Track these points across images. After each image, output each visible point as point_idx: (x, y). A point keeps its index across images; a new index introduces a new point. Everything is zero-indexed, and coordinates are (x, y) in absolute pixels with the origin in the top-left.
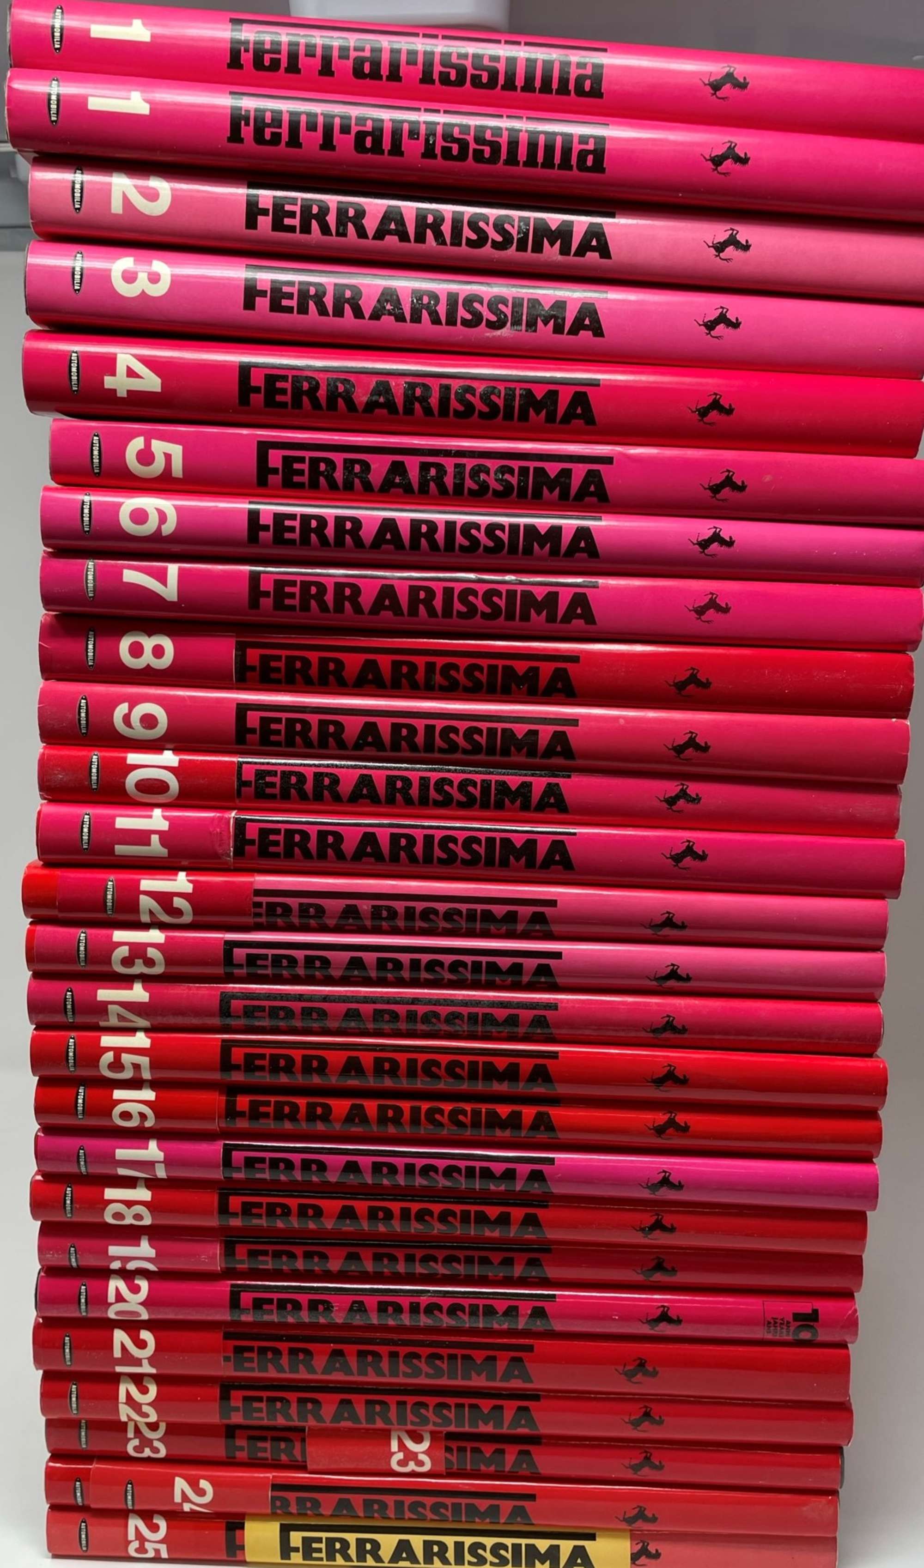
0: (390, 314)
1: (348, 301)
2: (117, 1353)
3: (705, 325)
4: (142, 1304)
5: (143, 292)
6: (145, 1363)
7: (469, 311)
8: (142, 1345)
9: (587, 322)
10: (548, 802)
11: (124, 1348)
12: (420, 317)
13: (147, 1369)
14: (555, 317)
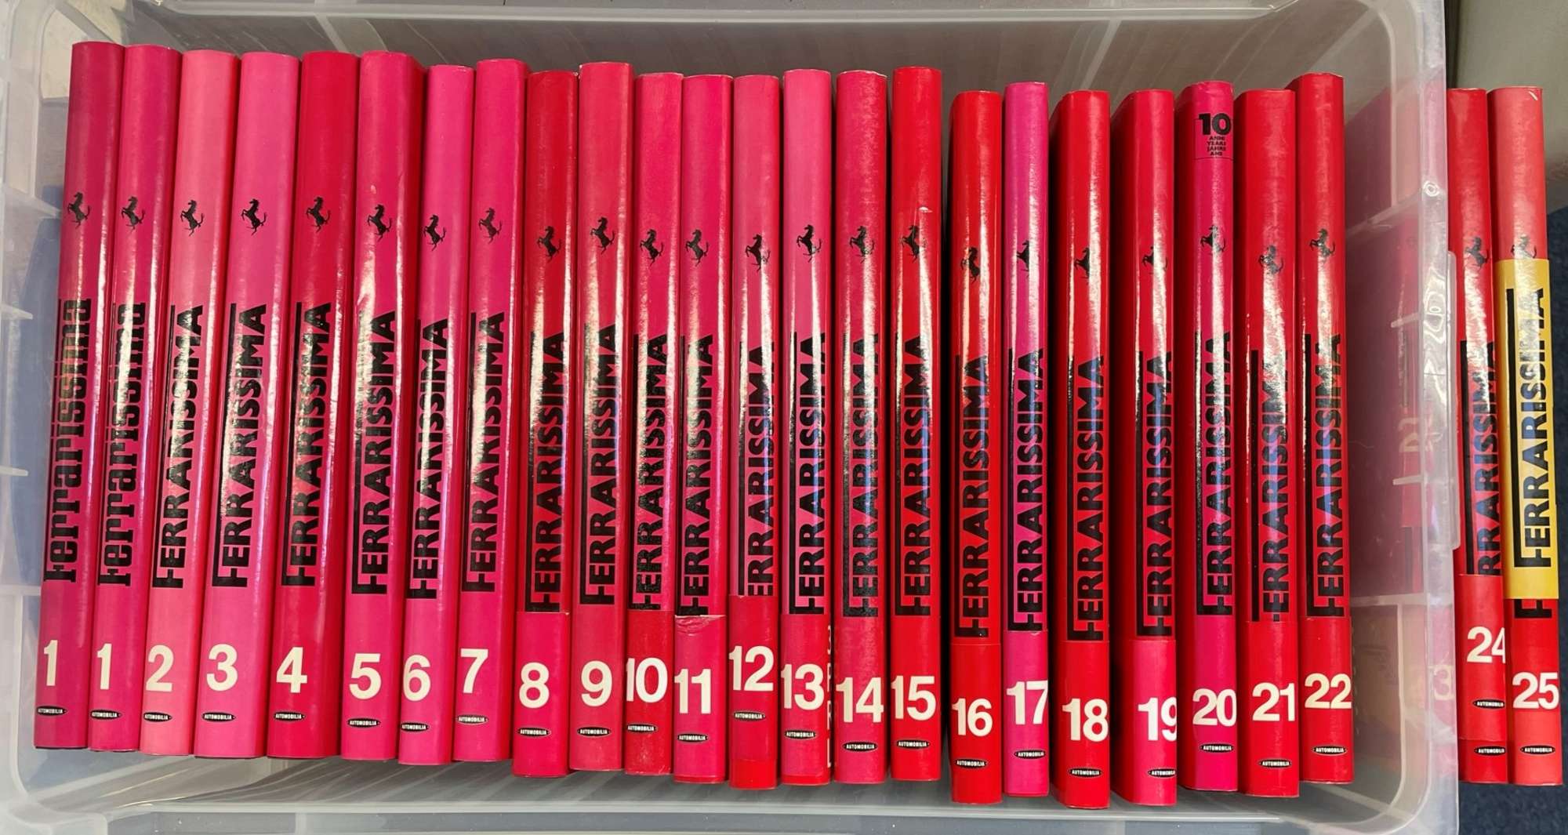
0: (249, 472)
1: (239, 505)
2: (1275, 717)
3: (255, 227)
4: (1217, 695)
5: (233, 666)
6: (1284, 692)
7: (246, 411)
8: (1266, 695)
9: (254, 319)
10: (657, 352)
11: (1270, 711)
12: (252, 448)
13: (1290, 691)
14: (251, 343)
